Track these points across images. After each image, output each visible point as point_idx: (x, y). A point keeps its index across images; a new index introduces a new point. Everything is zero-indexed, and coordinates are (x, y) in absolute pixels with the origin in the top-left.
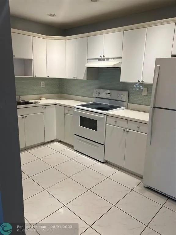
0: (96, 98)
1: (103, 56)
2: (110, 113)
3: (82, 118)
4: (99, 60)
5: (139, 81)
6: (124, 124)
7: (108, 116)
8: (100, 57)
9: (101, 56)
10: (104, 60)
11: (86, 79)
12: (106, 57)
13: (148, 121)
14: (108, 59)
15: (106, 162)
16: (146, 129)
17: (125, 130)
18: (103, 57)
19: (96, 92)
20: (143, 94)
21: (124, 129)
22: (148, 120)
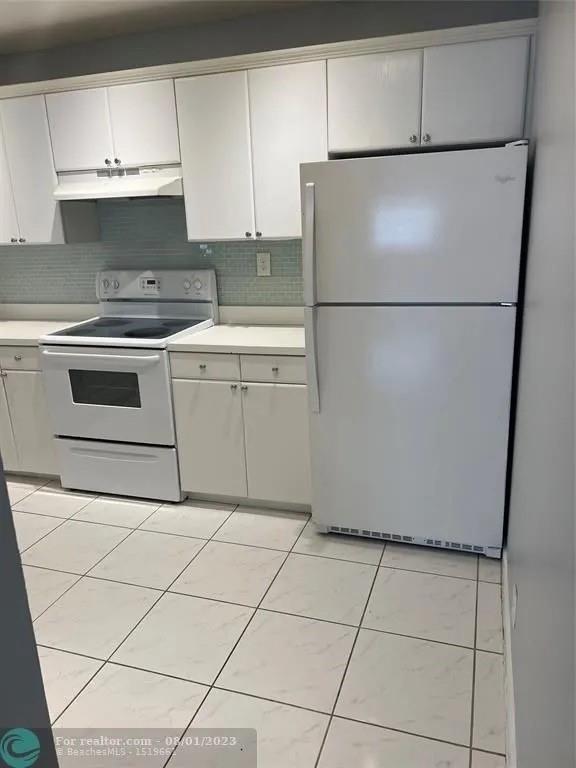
0: (108, 300)
1: (116, 161)
2: (175, 342)
3: (76, 376)
4: (101, 172)
5: (248, 234)
6: (230, 368)
7: (171, 351)
8: (105, 166)
9: (107, 162)
10: (120, 172)
11: (63, 242)
12: (124, 164)
13: (304, 346)
14: (134, 171)
15: (187, 498)
16: (300, 370)
17: (236, 387)
18: (114, 165)
19: (106, 282)
20: (259, 274)
21: (234, 384)
22: (302, 344)
